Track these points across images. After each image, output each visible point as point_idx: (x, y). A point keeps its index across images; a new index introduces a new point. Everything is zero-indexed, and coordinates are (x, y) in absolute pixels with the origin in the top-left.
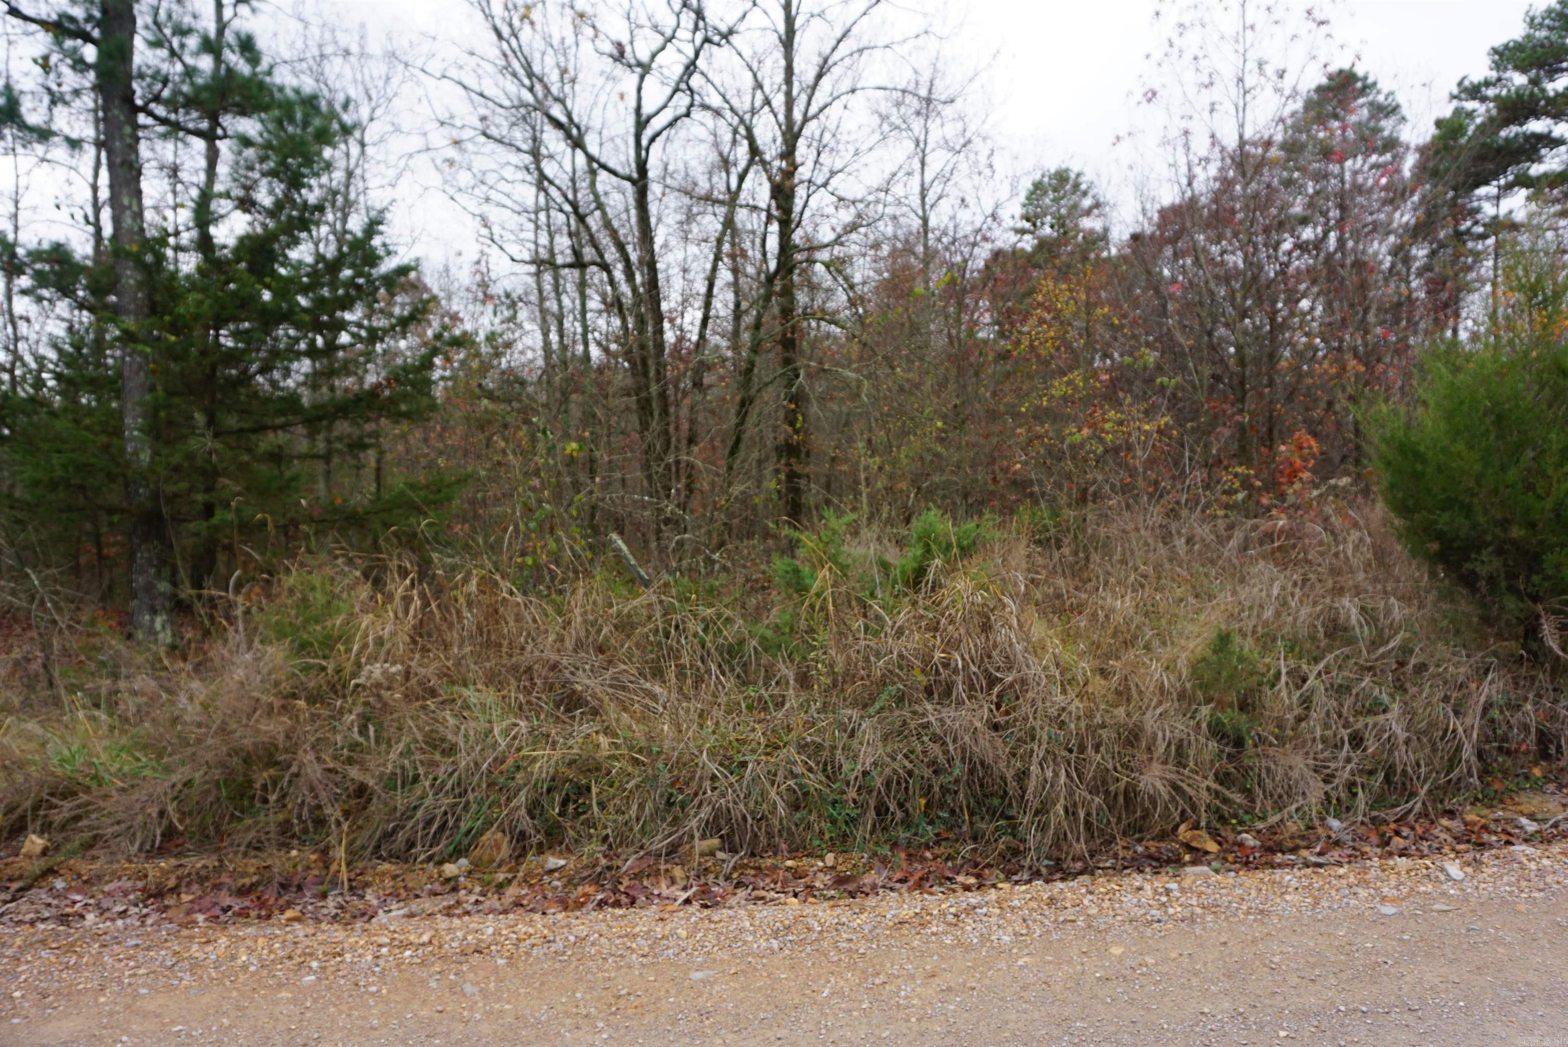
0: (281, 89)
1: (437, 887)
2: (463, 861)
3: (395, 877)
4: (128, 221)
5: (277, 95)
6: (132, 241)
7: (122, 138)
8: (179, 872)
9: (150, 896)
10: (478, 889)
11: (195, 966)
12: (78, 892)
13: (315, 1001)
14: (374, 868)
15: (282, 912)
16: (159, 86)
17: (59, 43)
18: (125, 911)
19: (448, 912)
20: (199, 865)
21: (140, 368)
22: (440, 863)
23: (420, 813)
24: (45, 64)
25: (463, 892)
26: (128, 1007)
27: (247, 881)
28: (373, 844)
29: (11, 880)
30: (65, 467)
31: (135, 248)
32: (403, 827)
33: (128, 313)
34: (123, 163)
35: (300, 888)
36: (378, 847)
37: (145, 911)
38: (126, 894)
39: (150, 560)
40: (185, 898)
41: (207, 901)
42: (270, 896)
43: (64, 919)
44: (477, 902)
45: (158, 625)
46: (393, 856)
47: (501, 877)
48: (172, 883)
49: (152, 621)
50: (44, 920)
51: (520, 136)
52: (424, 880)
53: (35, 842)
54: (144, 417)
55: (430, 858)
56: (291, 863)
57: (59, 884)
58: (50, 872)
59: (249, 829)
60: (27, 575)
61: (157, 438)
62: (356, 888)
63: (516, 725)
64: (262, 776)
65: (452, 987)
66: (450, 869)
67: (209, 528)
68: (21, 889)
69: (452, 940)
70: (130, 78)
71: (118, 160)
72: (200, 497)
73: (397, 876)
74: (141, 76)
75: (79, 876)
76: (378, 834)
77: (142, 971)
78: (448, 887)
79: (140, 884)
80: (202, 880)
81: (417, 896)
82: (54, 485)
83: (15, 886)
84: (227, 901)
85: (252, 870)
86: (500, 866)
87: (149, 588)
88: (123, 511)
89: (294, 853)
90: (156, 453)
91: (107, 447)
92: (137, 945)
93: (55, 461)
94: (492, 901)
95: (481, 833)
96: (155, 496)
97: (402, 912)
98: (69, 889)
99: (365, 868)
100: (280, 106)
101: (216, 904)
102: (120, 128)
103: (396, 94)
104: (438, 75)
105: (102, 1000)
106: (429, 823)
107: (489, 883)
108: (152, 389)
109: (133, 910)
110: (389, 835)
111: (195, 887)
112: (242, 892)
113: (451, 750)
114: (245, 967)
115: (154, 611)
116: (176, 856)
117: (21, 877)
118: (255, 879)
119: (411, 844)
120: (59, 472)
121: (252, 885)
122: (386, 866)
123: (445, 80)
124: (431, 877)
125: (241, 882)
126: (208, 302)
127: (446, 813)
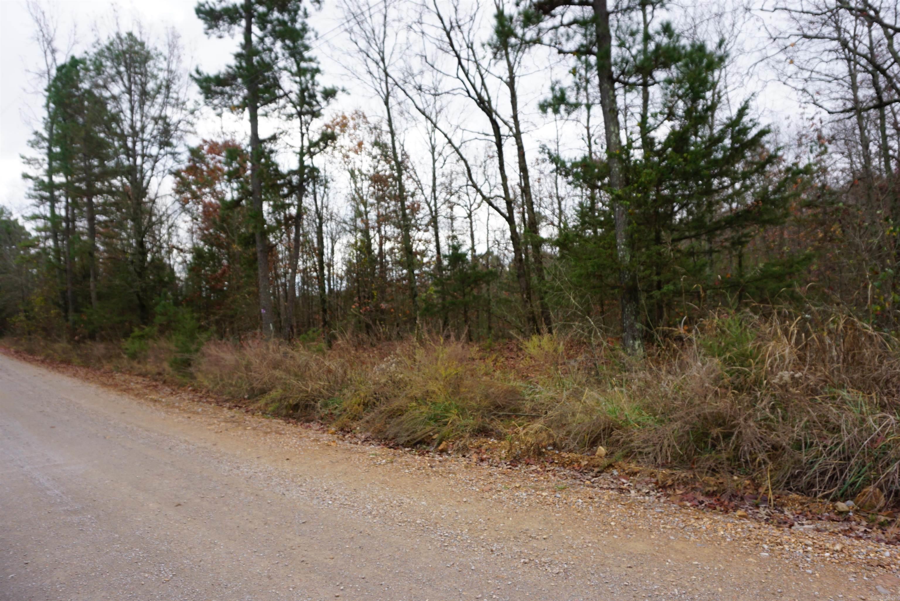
0: (684, 47)
1: (832, 515)
2: (850, 503)
3: (802, 504)
4: (613, 139)
5: (683, 52)
6: (616, 149)
7: (609, 97)
8: (673, 477)
9: (660, 487)
10: (864, 523)
11: (695, 531)
12: (624, 478)
13: (772, 568)
14: (787, 495)
15: (735, 511)
16: (624, 65)
17: (579, 58)
18: (648, 493)
19: (845, 533)
20: (683, 475)
21: (623, 213)
22: (834, 500)
23: (816, 466)
24: (574, 71)
25: (854, 523)
26: (666, 544)
27: (711, 489)
28: (785, 480)
29: (594, 466)
30: (593, 266)
31: (618, 152)
32: (805, 474)
33: (616, 185)
34: (610, 110)
35: (742, 499)
36: (788, 483)
37: (658, 495)
38: (647, 484)
39: (631, 312)
40: (679, 492)
41: (691, 495)
42: (725, 499)
43: (621, 490)
44: (865, 531)
45: (636, 346)
46: (798, 490)
47: (882, 519)
48: (670, 482)
49: (634, 343)
50: (612, 489)
51: (828, 30)
52: (824, 509)
53: (602, 450)
54: (626, 239)
55: (826, 497)
56: (735, 484)
57: (615, 473)
58: (610, 466)
59: (708, 459)
60: (587, 320)
61: (633, 248)
62: (779, 506)
63: (888, 417)
64: (715, 431)
65: (868, 585)
66: (841, 506)
67: (661, 294)
68: (599, 472)
69: (858, 553)
70: (610, 65)
71: (608, 109)
72: (656, 278)
73: (804, 503)
74: (616, 64)
75: (624, 470)
76: (788, 475)
77: (668, 527)
78: (841, 518)
79: (654, 480)
80: (685, 484)
81: (819, 519)
82: (588, 276)
83: (596, 470)
84: (701, 498)
85: (712, 483)
86: (880, 511)
87: (632, 326)
88: (618, 287)
89: (735, 478)
90: (632, 256)
91: (611, 255)
92: (661, 512)
93: (589, 264)
94: (877, 533)
95: (862, 486)
96: (633, 278)
97: (811, 526)
98: (620, 476)
99: (781, 494)
100: (686, 55)
101: (695, 498)
102: (608, 93)
103: (740, 32)
104: (772, 9)
105: (652, 537)
106: (823, 474)
107: (873, 521)
108: (630, 223)
109: (652, 493)
110: (794, 477)
111: (682, 487)
112: (709, 495)
113: (836, 429)
114: (724, 538)
115: (634, 339)
116: (669, 468)
117: (598, 466)
118: (715, 488)
119: (811, 485)
120: (590, 269)
121: (714, 491)
122: (793, 496)
123: (777, 11)
124: (827, 508)
125: (708, 489)
126: (654, 173)
127: (834, 469)
